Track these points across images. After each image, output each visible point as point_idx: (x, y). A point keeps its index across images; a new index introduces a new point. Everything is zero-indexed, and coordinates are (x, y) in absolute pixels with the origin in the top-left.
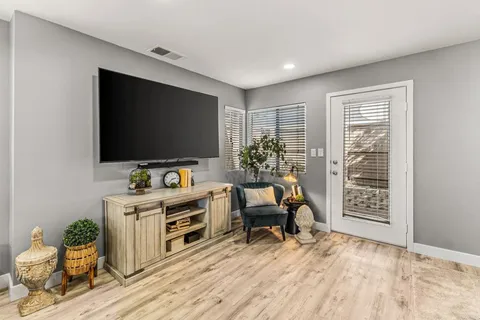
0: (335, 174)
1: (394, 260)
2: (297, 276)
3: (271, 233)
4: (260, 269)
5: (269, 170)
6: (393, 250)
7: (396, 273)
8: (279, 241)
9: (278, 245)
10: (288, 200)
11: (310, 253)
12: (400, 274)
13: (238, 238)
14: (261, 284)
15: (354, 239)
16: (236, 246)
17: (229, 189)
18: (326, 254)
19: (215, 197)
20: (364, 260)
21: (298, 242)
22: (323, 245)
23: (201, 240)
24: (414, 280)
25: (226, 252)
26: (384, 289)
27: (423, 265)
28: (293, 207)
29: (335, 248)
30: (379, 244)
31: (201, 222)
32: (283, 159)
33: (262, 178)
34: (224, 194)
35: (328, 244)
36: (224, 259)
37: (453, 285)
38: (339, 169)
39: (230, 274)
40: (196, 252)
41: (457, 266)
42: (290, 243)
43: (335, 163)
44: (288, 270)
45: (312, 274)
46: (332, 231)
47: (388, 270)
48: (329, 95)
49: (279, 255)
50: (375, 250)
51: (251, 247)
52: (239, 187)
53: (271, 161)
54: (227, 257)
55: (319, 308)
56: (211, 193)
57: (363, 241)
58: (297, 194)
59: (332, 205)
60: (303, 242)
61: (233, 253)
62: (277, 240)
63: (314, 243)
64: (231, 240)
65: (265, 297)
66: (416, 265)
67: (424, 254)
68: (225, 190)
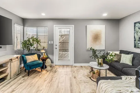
0: (56, 48)
1: (71, 69)
2: (49, 80)
3: (36, 70)
4: (36, 83)
5: (35, 49)
6: (70, 66)
7: (72, 71)
8: (40, 72)
9: (40, 73)
10: (42, 58)
11: (51, 73)
12: (73, 71)
13: (23, 76)
14: (38, 87)
15: (61, 66)
16: (24, 78)
17: (19, 57)
18: (55, 72)
19: (13, 61)
20: (65, 71)
21: (46, 71)
22: (54, 69)
23: (5, 81)
24: (76, 72)
25: (20, 82)
26: (71, 76)
27: (76, 68)
28: (44, 60)
29: (57, 70)
30: (67, 66)
31: (5, 73)
32: (40, 45)
33: (31, 52)
34: (17, 59)
35: (55, 69)
36: (20, 84)
37: (82, 71)
38: (58, 47)
39: (25, 88)
40: (4, 86)
41: (82, 67)
42: (44, 72)
43: (56, 45)
44: (46, 80)
45: (53, 78)
46: (55, 65)
47: (71, 71)
48: (54, 26)
49: (41, 76)
50: (67, 67)
51: (30, 77)
52: (23, 56)
53: (35, 45)
54: (21, 83)
55: (58, 86)
56: (11, 60)
57: (63, 66)
58: (45, 56)
59: (55, 58)
60: (48, 70)
61: (23, 81)
62: (39, 72)
63: (51, 70)
64: (21, 77)
65: (41, 90)
66: (75, 69)
67: (76, 65)
68: (17, 58)
